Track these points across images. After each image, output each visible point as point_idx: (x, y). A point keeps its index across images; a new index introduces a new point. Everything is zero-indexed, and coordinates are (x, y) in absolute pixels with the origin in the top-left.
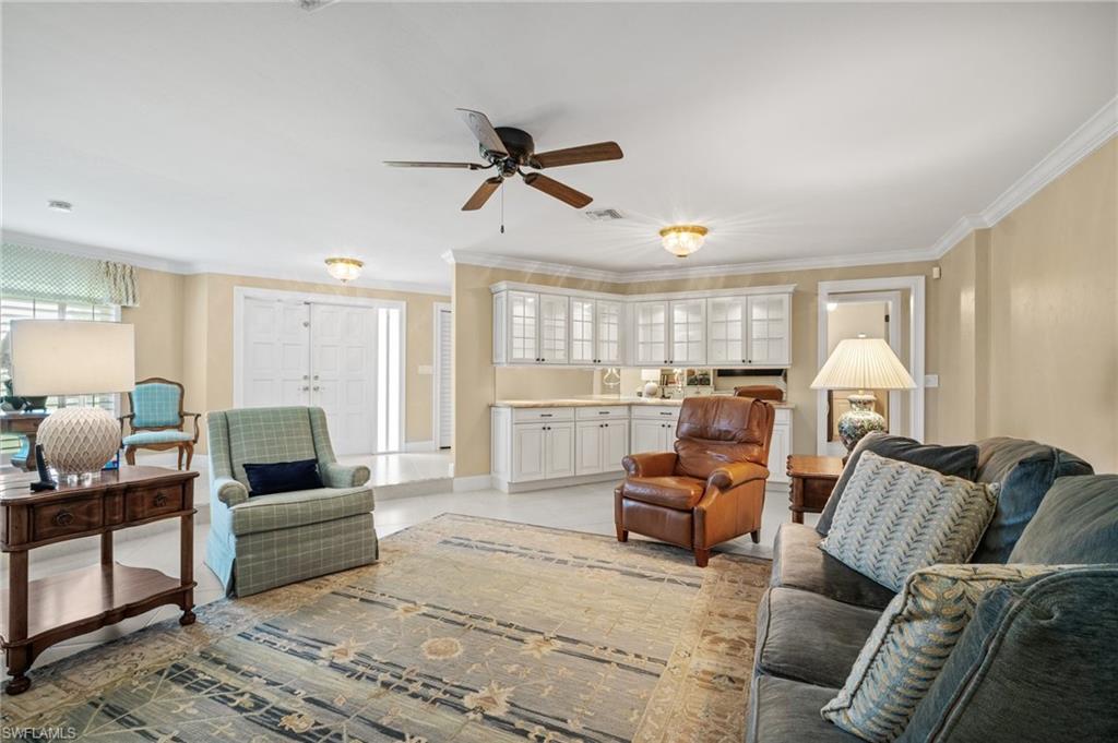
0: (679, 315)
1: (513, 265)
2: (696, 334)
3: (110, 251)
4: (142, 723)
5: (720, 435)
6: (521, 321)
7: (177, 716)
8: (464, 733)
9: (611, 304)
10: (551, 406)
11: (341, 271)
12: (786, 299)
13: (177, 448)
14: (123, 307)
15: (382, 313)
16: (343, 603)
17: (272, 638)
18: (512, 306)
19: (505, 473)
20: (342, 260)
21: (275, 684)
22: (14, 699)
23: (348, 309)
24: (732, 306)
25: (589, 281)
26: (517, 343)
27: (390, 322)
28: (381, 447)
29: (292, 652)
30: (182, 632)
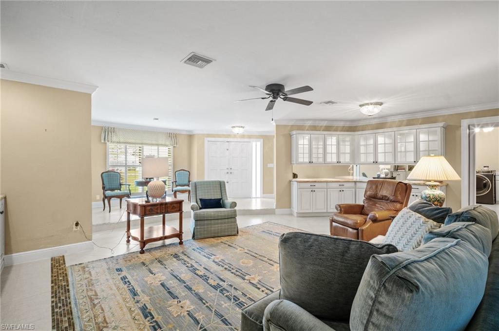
0: (381, 140)
1: (299, 123)
2: (390, 148)
3: (170, 129)
4: (165, 265)
5: (383, 198)
6: (302, 146)
7: (173, 265)
8: (242, 285)
9: (347, 137)
10: (315, 182)
11: (237, 131)
12: (439, 130)
13: (188, 193)
14: (174, 147)
15: (254, 144)
16: (223, 245)
17: (200, 251)
18: (298, 140)
19: (295, 209)
20: (237, 127)
21: (197, 263)
22: (141, 255)
23: (241, 143)
24: (408, 134)
25: (337, 126)
26: (301, 155)
27: (257, 147)
28: (254, 195)
29: (205, 256)
30: (179, 246)
